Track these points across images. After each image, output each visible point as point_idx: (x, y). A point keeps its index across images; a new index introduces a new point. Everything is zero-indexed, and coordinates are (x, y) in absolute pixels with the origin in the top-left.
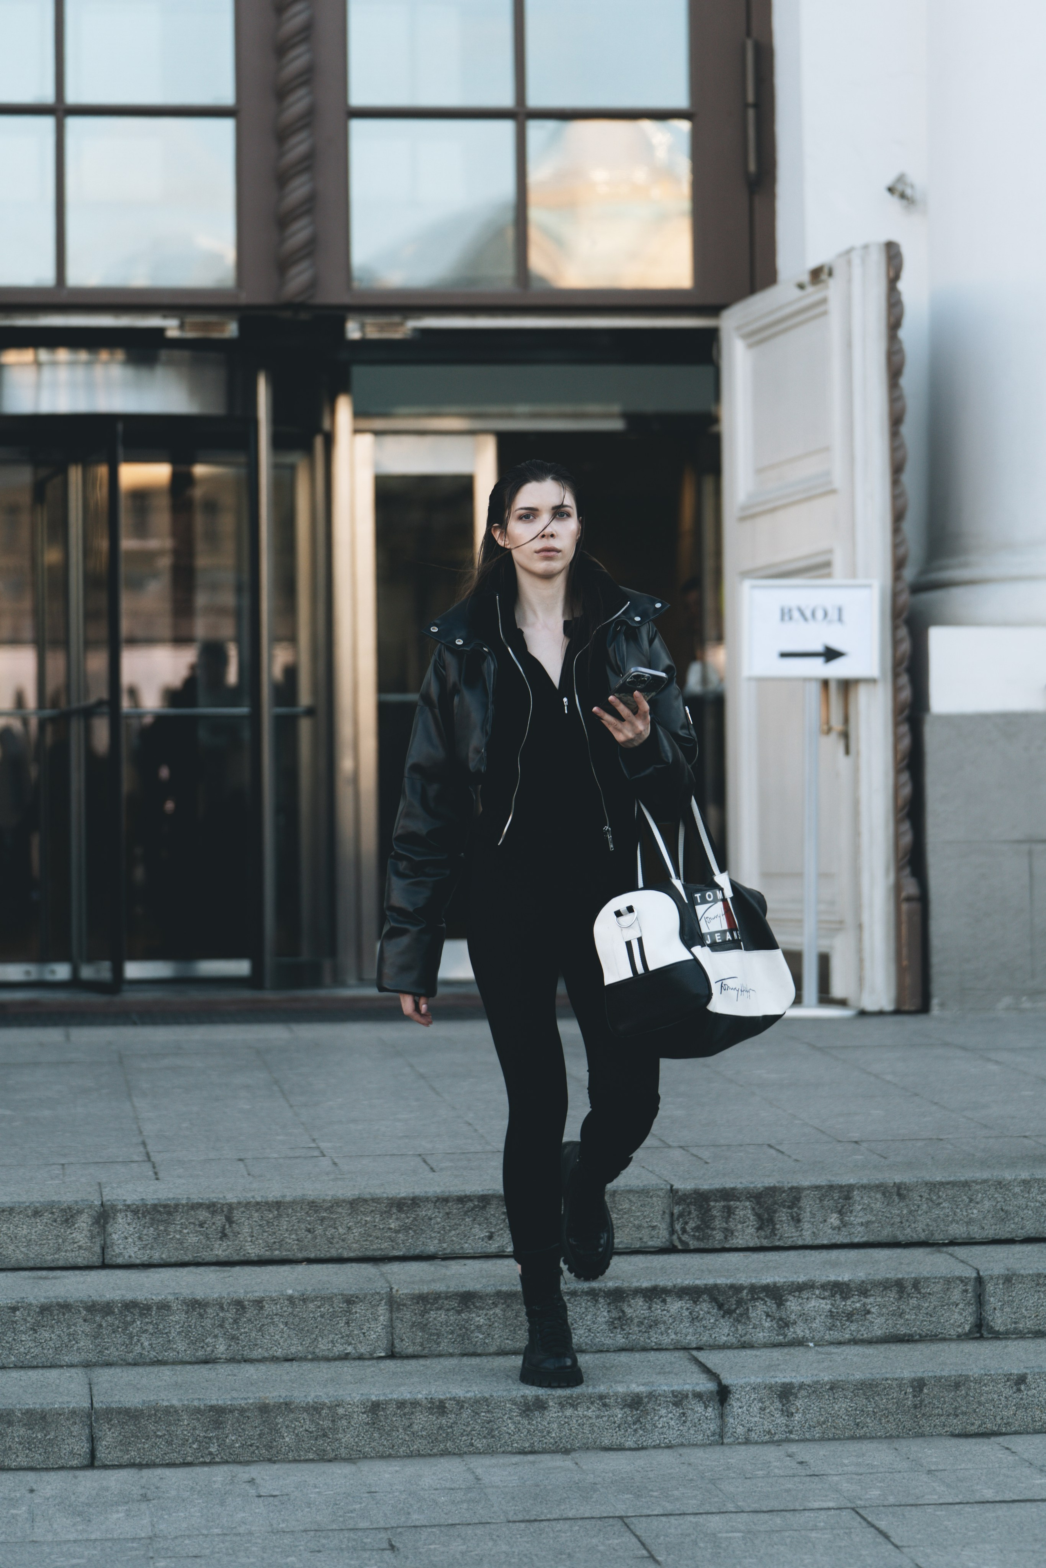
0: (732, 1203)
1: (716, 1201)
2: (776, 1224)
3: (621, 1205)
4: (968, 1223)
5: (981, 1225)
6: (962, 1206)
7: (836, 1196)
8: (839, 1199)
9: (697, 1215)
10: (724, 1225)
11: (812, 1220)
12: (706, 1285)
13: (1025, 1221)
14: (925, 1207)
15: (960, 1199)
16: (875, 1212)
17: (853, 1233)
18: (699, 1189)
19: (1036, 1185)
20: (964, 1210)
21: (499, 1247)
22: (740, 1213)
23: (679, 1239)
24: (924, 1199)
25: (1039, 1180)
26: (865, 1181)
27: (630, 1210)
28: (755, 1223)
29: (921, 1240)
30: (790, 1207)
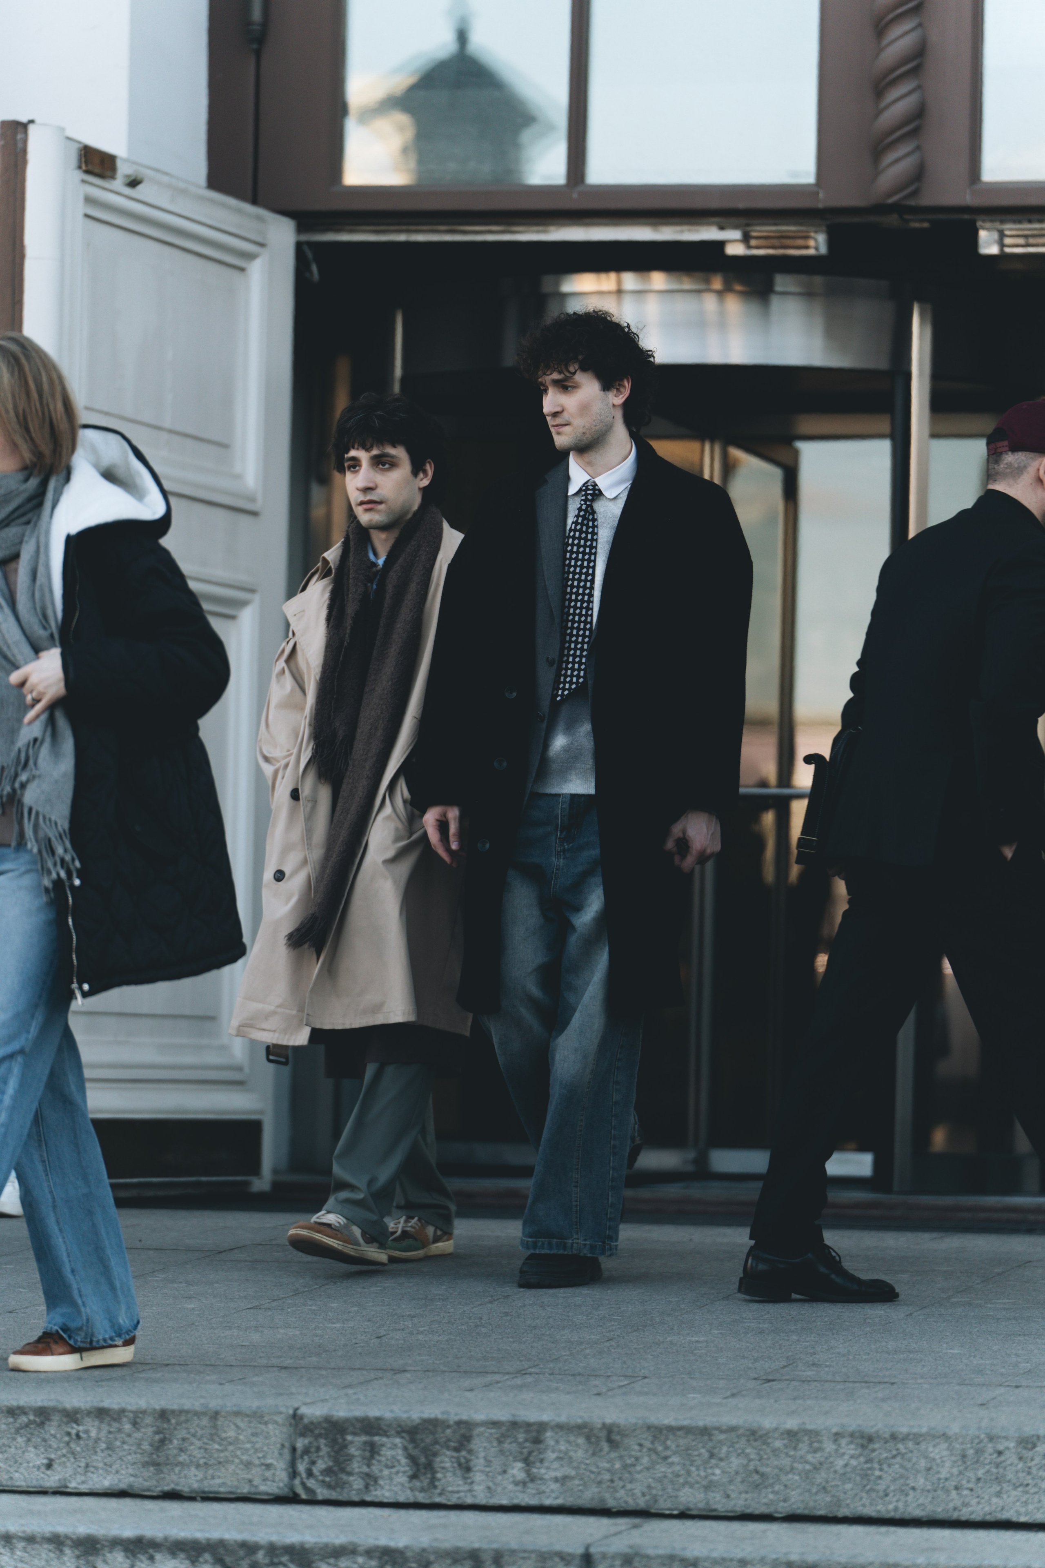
0: (376, 1438)
1: (354, 1434)
2: (436, 1472)
3: (225, 1432)
4: (707, 1488)
5: (725, 1492)
6: (699, 1462)
7: (521, 1437)
8: (526, 1440)
9: (328, 1453)
10: (365, 1469)
11: (487, 1469)
12: (208, 1540)
13: (788, 1491)
14: (645, 1460)
15: (696, 1453)
16: (575, 1464)
17: (544, 1492)
18: (332, 1416)
19: (806, 1438)
20: (702, 1468)
21: (60, 1480)
22: (387, 1453)
23: (303, 1484)
24: (645, 1450)
25: (810, 1431)
26: (563, 1419)
27: (236, 1440)
28: (407, 1468)
29: (638, 1508)
30: (457, 1450)
